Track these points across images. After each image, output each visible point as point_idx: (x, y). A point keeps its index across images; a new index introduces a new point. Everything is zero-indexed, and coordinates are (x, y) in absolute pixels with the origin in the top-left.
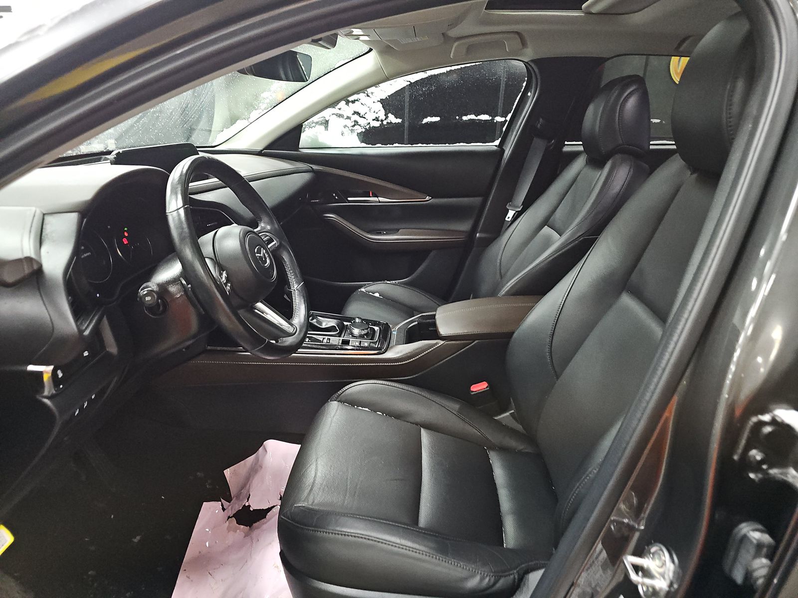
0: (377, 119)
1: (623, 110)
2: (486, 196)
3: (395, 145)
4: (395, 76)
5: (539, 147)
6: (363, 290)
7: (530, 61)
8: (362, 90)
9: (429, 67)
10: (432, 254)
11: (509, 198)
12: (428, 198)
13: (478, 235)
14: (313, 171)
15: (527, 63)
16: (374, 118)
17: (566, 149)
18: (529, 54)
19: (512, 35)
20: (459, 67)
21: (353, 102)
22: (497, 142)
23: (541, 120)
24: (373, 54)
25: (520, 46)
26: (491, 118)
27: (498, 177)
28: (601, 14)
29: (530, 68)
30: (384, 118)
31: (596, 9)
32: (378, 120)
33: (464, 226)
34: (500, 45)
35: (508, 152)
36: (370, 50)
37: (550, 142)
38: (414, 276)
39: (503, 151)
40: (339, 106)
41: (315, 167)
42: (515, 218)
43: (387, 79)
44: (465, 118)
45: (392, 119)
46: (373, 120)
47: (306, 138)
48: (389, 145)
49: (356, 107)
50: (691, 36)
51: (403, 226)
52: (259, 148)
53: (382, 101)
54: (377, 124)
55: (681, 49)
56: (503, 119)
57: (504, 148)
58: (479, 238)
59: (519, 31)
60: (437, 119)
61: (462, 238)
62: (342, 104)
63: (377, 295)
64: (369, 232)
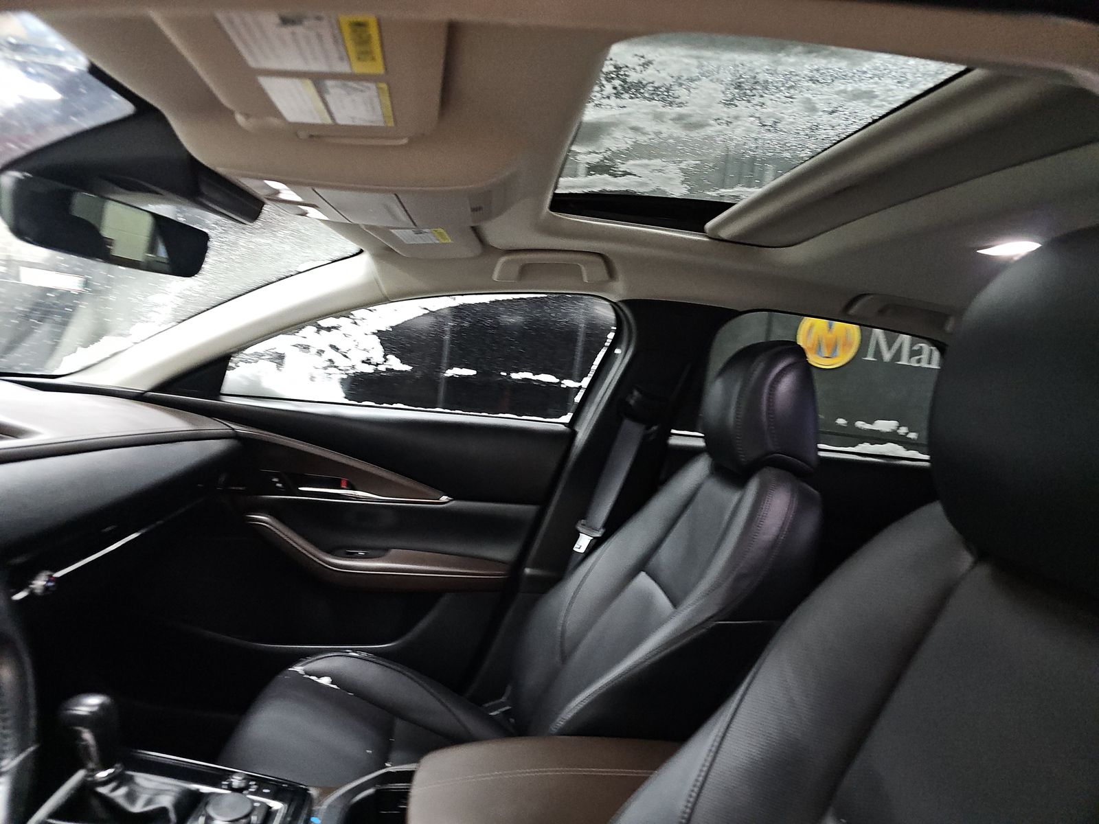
0: (367, 362)
1: (773, 395)
2: (544, 503)
3: (395, 406)
4: (400, 297)
5: (631, 435)
6: (299, 669)
7: (620, 301)
8: (344, 312)
9: (461, 289)
10: (446, 599)
11: (582, 512)
12: (444, 498)
13: (528, 571)
14: (236, 436)
15: (615, 303)
16: (365, 359)
17: (674, 441)
18: (619, 290)
19: (592, 258)
20: (510, 297)
21: (329, 329)
22: (567, 418)
23: (636, 393)
24: (365, 258)
25: (606, 277)
26: (558, 380)
27: (565, 475)
28: (732, 241)
29: (621, 314)
30: (381, 360)
31: (725, 233)
32: (370, 364)
33: (504, 553)
34: (575, 271)
35: (583, 434)
36: (361, 252)
37: (648, 428)
38: (409, 637)
39: (573, 434)
40: (303, 332)
41: (241, 429)
42: (592, 549)
43: (386, 300)
44: (514, 376)
45: (395, 363)
46: (363, 362)
47: (236, 378)
48: (385, 405)
49: (333, 337)
50: (869, 294)
51: (398, 543)
52: (142, 386)
53: (380, 334)
54: (369, 369)
55: (852, 312)
56: (577, 385)
57: (577, 429)
58: (531, 577)
59: (602, 252)
60: (472, 372)
61: (498, 574)
62: (310, 330)
63: (325, 681)
64: (331, 552)
